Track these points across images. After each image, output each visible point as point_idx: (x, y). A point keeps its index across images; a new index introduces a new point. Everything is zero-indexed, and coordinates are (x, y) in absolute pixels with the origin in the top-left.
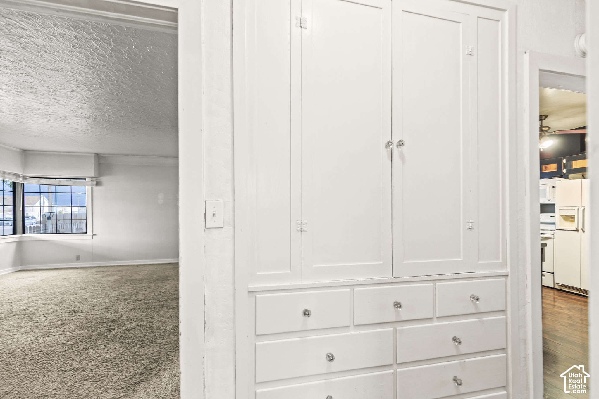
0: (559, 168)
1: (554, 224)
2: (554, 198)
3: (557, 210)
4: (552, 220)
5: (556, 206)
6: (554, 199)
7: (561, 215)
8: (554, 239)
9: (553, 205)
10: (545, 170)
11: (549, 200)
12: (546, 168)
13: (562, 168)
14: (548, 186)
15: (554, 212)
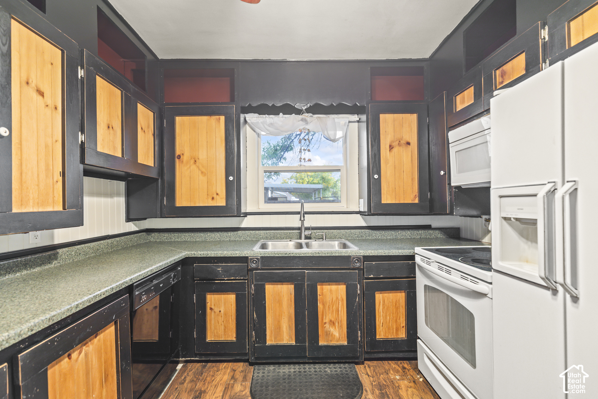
0: (532, 63)
3: (494, 196)
7: (504, 218)
10: (502, 82)
12: (503, 74)
13: (538, 59)
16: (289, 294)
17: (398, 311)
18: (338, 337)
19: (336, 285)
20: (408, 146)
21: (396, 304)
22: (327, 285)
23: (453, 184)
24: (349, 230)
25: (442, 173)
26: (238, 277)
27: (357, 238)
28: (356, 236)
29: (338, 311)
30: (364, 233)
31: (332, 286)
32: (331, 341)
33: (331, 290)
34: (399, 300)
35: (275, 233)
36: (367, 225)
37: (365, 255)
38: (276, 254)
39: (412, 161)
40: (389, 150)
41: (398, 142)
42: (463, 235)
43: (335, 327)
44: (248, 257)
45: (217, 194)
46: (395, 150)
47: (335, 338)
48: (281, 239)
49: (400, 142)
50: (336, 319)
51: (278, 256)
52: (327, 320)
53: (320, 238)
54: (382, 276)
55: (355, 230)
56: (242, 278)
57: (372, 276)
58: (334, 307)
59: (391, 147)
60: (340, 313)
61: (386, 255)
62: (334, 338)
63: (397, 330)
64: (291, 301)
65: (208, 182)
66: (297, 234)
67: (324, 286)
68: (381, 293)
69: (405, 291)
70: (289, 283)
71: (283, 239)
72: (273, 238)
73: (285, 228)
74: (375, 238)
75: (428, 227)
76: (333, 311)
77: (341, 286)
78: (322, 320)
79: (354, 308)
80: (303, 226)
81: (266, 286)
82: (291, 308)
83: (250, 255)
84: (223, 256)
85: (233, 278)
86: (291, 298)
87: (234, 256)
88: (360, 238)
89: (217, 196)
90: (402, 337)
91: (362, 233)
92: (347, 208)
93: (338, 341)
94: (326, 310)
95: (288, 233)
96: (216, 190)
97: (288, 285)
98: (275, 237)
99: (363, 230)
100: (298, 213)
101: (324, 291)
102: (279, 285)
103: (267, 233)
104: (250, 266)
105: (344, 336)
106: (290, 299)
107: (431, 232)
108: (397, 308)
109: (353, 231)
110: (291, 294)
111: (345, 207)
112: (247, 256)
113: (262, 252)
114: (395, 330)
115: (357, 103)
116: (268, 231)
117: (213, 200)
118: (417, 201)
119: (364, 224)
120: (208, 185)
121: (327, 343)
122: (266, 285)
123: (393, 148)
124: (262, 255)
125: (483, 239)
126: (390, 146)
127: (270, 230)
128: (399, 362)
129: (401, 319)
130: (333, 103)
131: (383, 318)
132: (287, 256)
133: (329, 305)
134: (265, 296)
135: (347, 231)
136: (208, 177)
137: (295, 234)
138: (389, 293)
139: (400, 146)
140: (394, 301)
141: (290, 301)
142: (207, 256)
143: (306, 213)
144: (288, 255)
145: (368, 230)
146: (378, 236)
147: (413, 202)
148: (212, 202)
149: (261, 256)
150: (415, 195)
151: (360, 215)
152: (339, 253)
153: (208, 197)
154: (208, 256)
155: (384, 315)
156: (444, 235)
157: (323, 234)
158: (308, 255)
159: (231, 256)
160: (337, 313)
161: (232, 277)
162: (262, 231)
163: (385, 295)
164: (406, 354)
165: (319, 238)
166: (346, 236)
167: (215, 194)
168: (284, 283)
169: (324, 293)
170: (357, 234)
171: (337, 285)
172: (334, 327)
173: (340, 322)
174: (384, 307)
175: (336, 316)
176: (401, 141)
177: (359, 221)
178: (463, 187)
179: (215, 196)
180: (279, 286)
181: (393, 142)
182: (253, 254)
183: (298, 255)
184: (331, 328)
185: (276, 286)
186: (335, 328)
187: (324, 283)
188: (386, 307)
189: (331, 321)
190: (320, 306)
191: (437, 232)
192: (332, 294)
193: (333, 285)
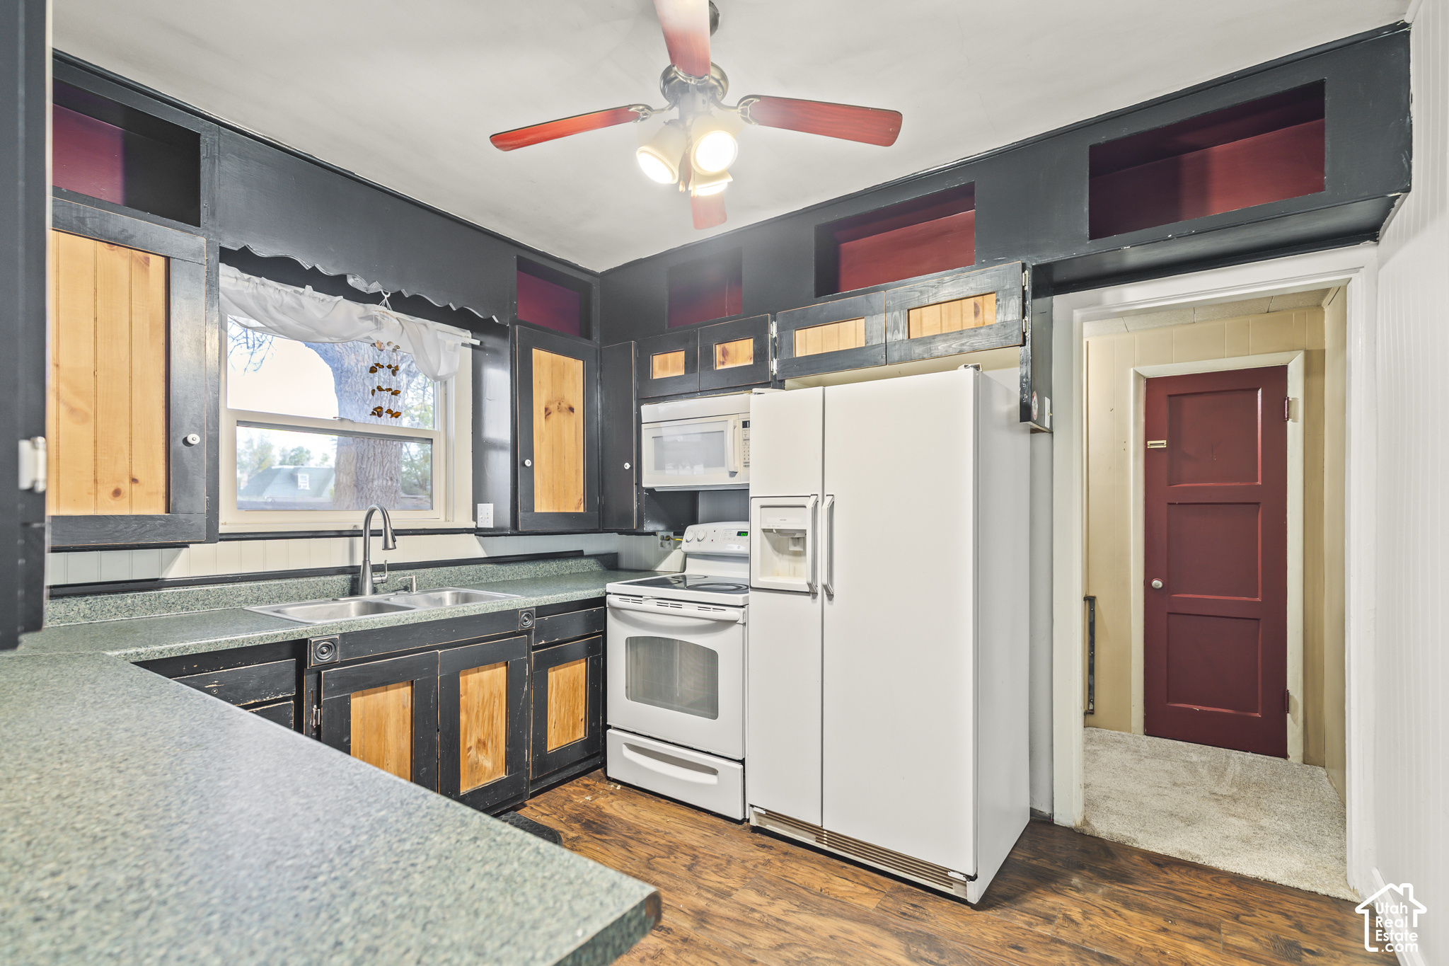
0: (760, 356)
1: (745, 558)
2: (747, 465)
3: (755, 506)
4: (738, 547)
5: (750, 496)
6: (747, 468)
7: (764, 530)
8: (744, 624)
9: (742, 493)
10: (723, 363)
11: (733, 474)
12: (725, 353)
13: (766, 354)
14: (731, 420)
15: (746, 518)
16: (401, 707)
17: (577, 695)
18: (491, 769)
19: (490, 669)
20: (572, 413)
21: (573, 685)
22: (475, 673)
23: (644, 485)
24: (457, 568)
25: (627, 466)
26: (268, 695)
27: (472, 583)
28: (470, 578)
29: (492, 718)
30: (484, 571)
31: (484, 672)
32: (479, 780)
33: (481, 681)
34: (578, 677)
35: (284, 586)
36: (486, 556)
37: (540, 604)
38: (376, 624)
39: (576, 440)
40: (544, 415)
41: (557, 404)
42: (624, 563)
43: (487, 750)
44: (307, 639)
45: (134, 480)
46: (553, 417)
47: (487, 771)
48: (300, 599)
49: (560, 404)
50: (489, 735)
51: (382, 627)
52: (471, 742)
53: (396, 588)
54: (557, 639)
55: (468, 567)
56: (281, 696)
57: (543, 642)
58: (486, 712)
59: (548, 412)
60: (495, 721)
61: (568, 600)
62: (485, 772)
63: (574, 728)
64: (404, 723)
65: (95, 442)
66: (342, 583)
67: (469, 676)
68: (554, 671)
69: (587, 660)
70: (401, 684)
71: (306, 598)
72: (277, 599)
73: (308, 573)
74: (503, 579)
75: (579, 554)
76: (483, 722)
77: (499, 669)
78: (465, 743)
79: (521, 704)
80: (368, 562)
81: (353, 701)
82: (403, 738)
83: (313, 635)
84: (236, 647)
85: (253, 702)
86: (404, 717)
87: (269, 642)
88: (476, 583)
89: (134, 486)
90: (580, 737)
91: (480, 571)
92: (446, 520)
93: (490, 777)
94: (471, 722)
95: (320, 584)
96: (131, 467)
97: (399, 688)
98: (285, 597)
99: (482, 566)
100: (354, 534)
101: (469, 685)
102: (380, 692)
103: (261, 587)
104: (314, 659)
105: (500, 764)
106: (402, 718)
107: (584, 561)
108: (575, 690)
109: (464, 568)
110: (404, 707)
111: (443, 519)
112: (305, 637)
113: (343, 623)
114: (571, 728)
115: (494, 317)
116: (261, 583)
117: (117, 498)
118: (581, 510)
119: (481, 554)
120: (95, 452)
121: (473, 787)
122: (353, 698)
123: (550, 413)
124: (344, 631)
125: (657, 567)
126: (546, 409)
127: (266, 580)
128: (574, 782)
129: (580, 707)
130: (451, 305)
131: (556, 712)
132: (402, 624)
133: (478, 711)
134: (349, 724)
135: (452, 569)
136: (96, 427)
137: (339, 584)
138: (565, 667)
139: (560, 412)
140: (572, 679)
141: (401, 723)
142: (184, 654)
143: (398, 532)
144: (403, 622)
145: (491, 566)
146: (507, 574)
147: (577, 511)
148: (113, 502)
149: (341, 632)
150: (579, 498)
151: (476, 535)
152: (499, 606)
153: (96, 489)
154: (188, 654)
155: (557, 708)
156: (600, 566)
157: (412, 579)
158: (443, 618)
159: (261, 643)
160: (491, 722)
161: (250, 700)
162: (243, 585)
163: (561, 671)
164: (585, 763)
165: (393, 589)
166: (450, 580)
167: (127, 481)
168: (389, 686)
169: (469, 691)
170: (471, 573)
171: (493, 669)
172: (484, 751)
173: (494, 739)
174: (558, 694)
175: (488, 728)
176: (563, 405)
177: (472, 547)
178: (657, 490)
179: (125, 486)
180: (378, 694)
181: (550, 402)
182: (320, 632)
183: (425, 621)
184: (479, 756)
185: (372, 696)
186: (487, 753)
187: (470, 670)
188: (560, 693)
189: (479, 741)
190: (463, 717)
191: (592, 561)
192: (483, 687)
193: (485, 670)
